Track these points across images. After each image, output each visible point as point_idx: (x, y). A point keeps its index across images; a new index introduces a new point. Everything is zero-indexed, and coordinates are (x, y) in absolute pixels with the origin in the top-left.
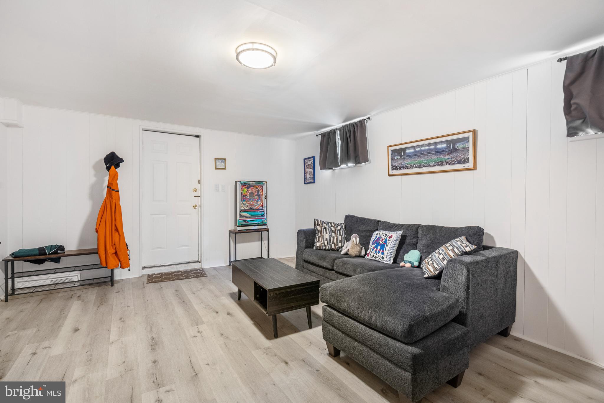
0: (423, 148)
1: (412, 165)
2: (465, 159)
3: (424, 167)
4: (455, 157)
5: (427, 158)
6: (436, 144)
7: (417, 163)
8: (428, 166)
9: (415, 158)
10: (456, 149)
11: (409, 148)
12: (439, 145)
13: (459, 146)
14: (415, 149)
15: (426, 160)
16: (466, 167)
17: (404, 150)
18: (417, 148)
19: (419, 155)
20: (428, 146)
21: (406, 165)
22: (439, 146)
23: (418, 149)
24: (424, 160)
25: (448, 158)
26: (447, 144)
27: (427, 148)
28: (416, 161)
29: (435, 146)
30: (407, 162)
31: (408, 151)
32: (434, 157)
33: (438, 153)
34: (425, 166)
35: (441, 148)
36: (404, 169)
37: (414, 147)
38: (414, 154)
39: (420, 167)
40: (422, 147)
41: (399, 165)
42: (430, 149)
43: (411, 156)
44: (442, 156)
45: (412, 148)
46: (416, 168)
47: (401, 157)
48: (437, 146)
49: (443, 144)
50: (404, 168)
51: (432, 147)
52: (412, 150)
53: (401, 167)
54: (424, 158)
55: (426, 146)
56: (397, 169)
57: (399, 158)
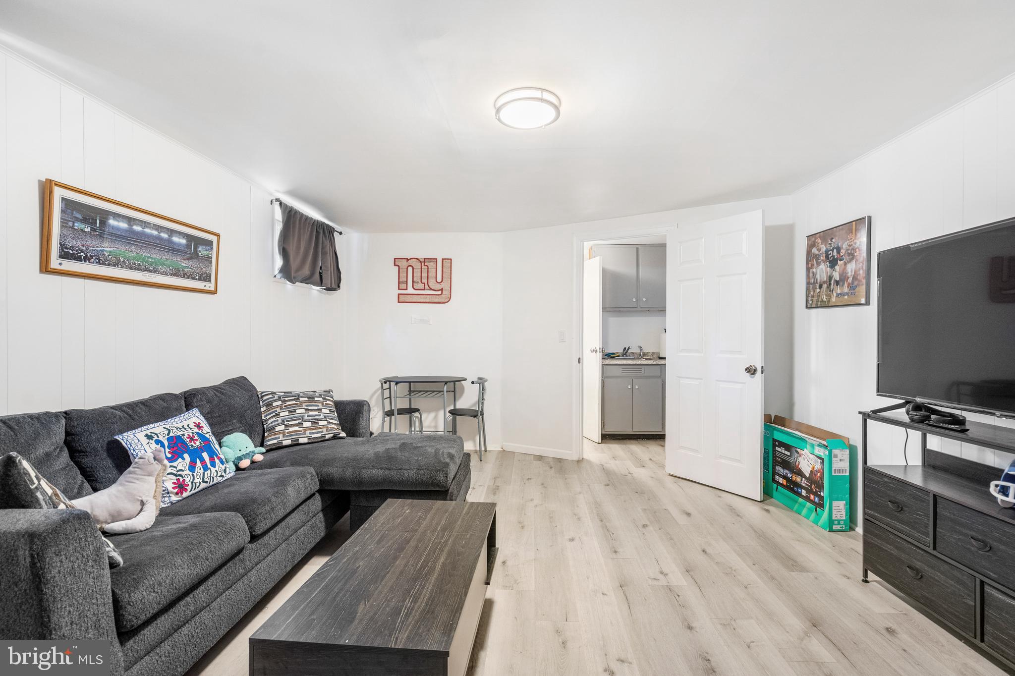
0: (147, 230)
1: (122, 260)
2: (207, 275)
3: (146, 272)
4: (195, 268)
5: (154, 255)
6: (172, 232)
7: (134, 258)
8: (155, 271)
9: (130, 245)
10: (198, 255)
11: (117, 216)
12: (176, 236)
13: (202, 251)
14: (132, 226)
15: (152, 258)
16: (207, 288)
17: (105, 215)
18: (135, 224)
19: (139, 242)
20: (157, 230)
21: (107, 254)
22: (176, 239)
23: (137, 228)
24: (148, 257)
25: (187, 265)
26: (188, 241)
27: (155, 233)
28: (132, 252)
29: (169, 236)
30: (107, 247)
31: (112, 222)
32: (165, 256)
33: (174, 251)
34: (150, 270)
35: (177, 244)
36: (99, 263)
37: (129, 220)
38: (127, 235)
39: (139, 270)
40: (146, 227)
41: (84, 249)
42: (159, 238)
43: (119, 238)
44: (179, 260)
45: (124, 220)
46: (131, 269)
47: (93, 230)
48: (172, 237)
49: (182, 237)
50: (99, 260)
51: (164, 236)
52: (123, 225)
53: (92, 257)
54: (148, 253)
55: (153, 229)
56: (79, 259)
57: (86, 230)
